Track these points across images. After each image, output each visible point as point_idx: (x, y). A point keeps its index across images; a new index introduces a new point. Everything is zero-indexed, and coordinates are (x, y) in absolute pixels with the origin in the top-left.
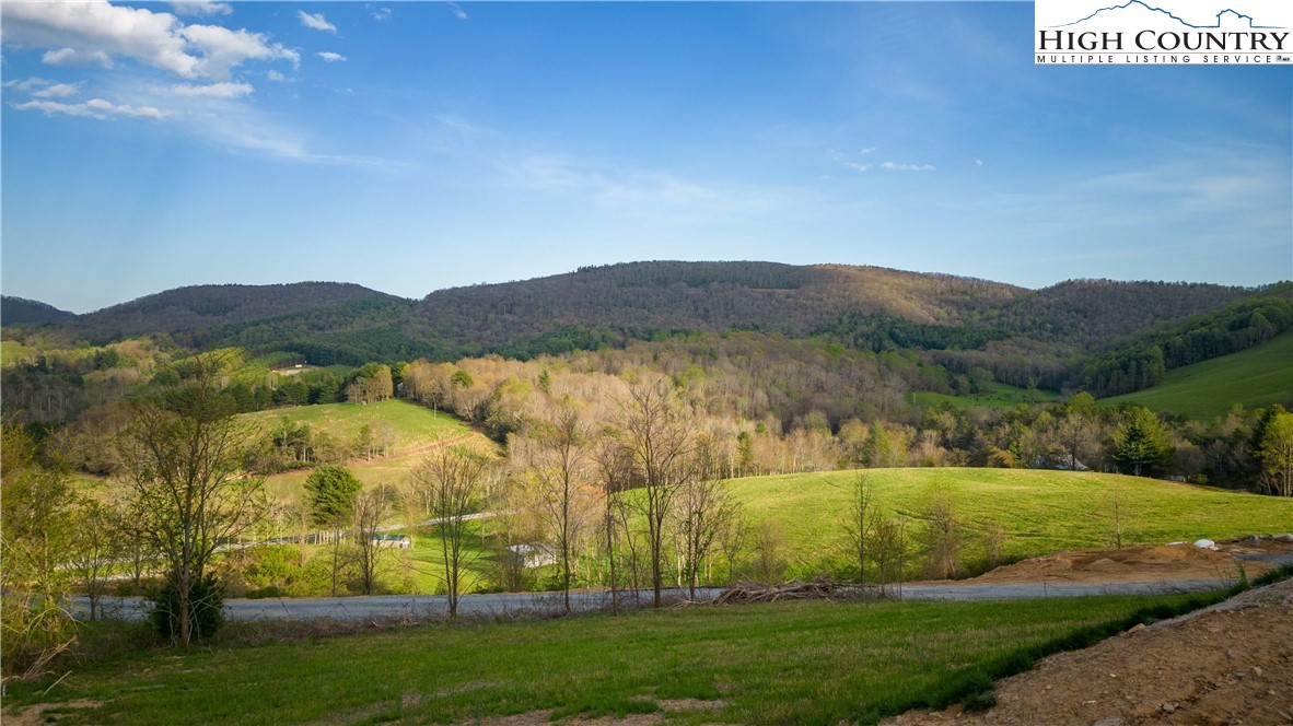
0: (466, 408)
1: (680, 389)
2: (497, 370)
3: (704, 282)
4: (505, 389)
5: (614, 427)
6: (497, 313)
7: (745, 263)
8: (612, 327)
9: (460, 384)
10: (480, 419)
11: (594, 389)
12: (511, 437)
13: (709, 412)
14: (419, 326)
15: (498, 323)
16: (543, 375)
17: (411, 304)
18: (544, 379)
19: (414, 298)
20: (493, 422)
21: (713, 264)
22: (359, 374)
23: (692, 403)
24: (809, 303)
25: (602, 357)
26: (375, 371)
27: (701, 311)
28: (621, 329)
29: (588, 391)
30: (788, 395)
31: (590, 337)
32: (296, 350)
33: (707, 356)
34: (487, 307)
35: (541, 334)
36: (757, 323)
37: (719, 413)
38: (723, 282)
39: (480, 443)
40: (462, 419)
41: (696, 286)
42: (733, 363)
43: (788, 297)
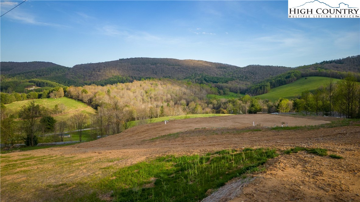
0: (86, 100)
1: (147, 94)
2: (95, 89)
3: (155, 64)
4: (97, 94)
5: (128, 105)
6: (95, 72)
7: (167, 58)
8: (129, 76)
9: (84, 93)
10: (90, 103)
11: (123, 94)
12: (99, 108)
13: (155, 100)
14: (71, 75)
15: (95, 75)
16: (108, 90)
17: (69, 69)
18: (109, 91)
19: (69, 67)
20: (93, 104)
21: (158, 59)
22: (54, 90)
23: (151, 98)
24: (184, 70)
25: (126, 85)
26: (58, 89)
27: (155, 72)
28: (132, 77)
29: (121, 95)
30: (176, 96)
31: (123, 79)
32: (33, 82)
33: (155, 85)
34: (92, 70)
35: (108, 78)
36: (170, 76)
37: (158, 101)
38: (161, 64)
39: (90, 110)
40: (85, 103)
41: (153, 65)
42: (162, 87)
43: (178, 68)
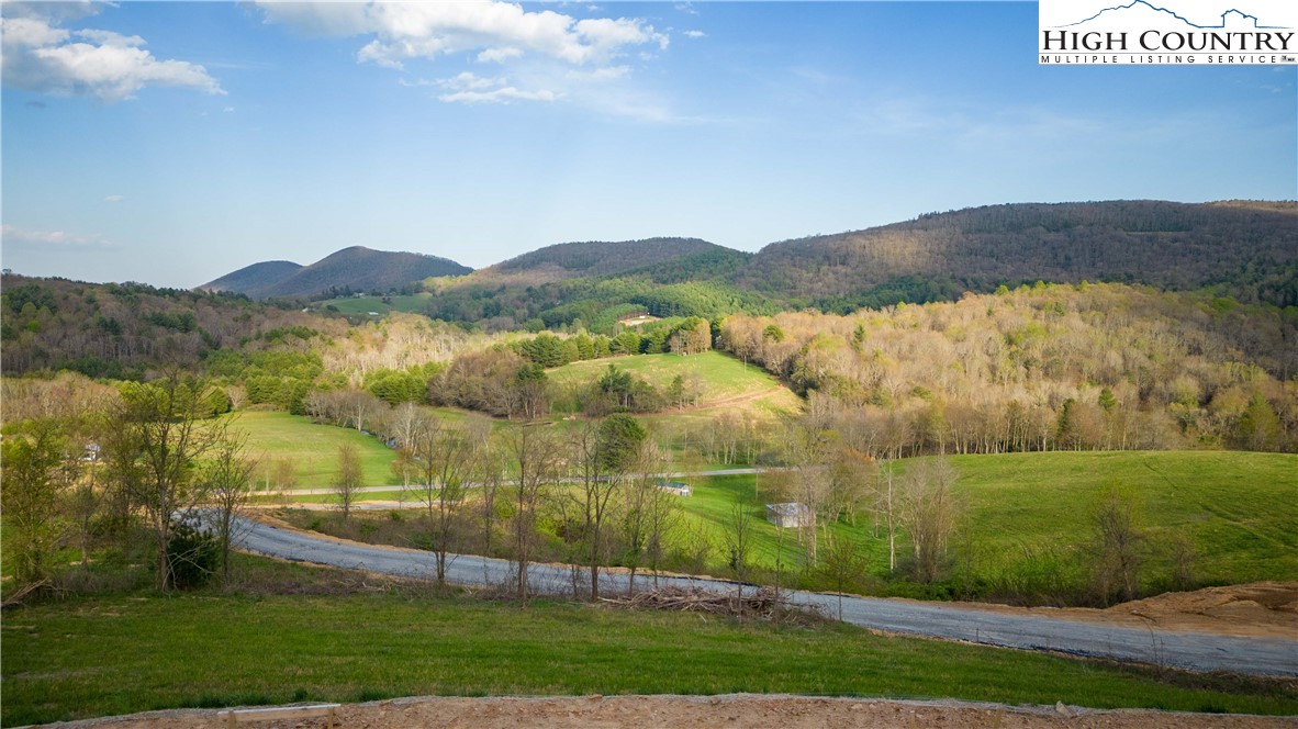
0: (775, 362)
1: (1014, 348)
2: (812, 325)
3: (1067, 226)
4: (815, 343)
5: (925, 388)
6: (830, 265)
7: (1121, 202)
8: (953, 277)
9: (771, 338)
10: (785, 372)
11: (911, 346)
12: (811, 392)
13: (1046, 374)
14: (754, 279)
15: (831, 275)
16: (858, 331)
17: (746, 257)
18: (859, 335)
19: (749, 251)
20: (798, 379)
21: (1081, 205)
22: (683, 328)
23: (1027, 364)
24: (1202, 247)
25: (929, 312)
26: (695, 324)
27: (1061, 259)
28: (964, 280)
29: (905, 348)
30: (1150, 357)
31: (928, 290)
32: (640, 302)
33: (1052, 312)
34: (820, 258)
35: (873, 286)
36: (1130, 271)
37: (1058, 376)
38: (1091, 225)
39: (785, 398)
40: (771, 373)
41: (1058, 231)
42: (1084, 320)
43: (1175, 240)
